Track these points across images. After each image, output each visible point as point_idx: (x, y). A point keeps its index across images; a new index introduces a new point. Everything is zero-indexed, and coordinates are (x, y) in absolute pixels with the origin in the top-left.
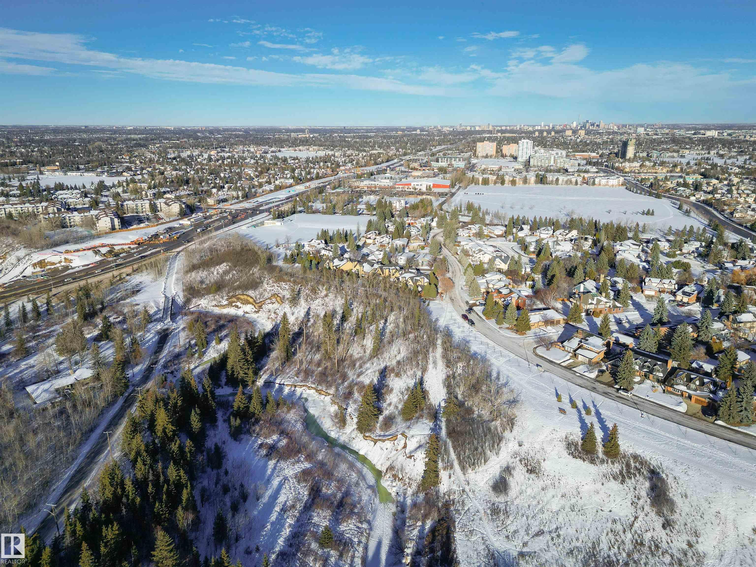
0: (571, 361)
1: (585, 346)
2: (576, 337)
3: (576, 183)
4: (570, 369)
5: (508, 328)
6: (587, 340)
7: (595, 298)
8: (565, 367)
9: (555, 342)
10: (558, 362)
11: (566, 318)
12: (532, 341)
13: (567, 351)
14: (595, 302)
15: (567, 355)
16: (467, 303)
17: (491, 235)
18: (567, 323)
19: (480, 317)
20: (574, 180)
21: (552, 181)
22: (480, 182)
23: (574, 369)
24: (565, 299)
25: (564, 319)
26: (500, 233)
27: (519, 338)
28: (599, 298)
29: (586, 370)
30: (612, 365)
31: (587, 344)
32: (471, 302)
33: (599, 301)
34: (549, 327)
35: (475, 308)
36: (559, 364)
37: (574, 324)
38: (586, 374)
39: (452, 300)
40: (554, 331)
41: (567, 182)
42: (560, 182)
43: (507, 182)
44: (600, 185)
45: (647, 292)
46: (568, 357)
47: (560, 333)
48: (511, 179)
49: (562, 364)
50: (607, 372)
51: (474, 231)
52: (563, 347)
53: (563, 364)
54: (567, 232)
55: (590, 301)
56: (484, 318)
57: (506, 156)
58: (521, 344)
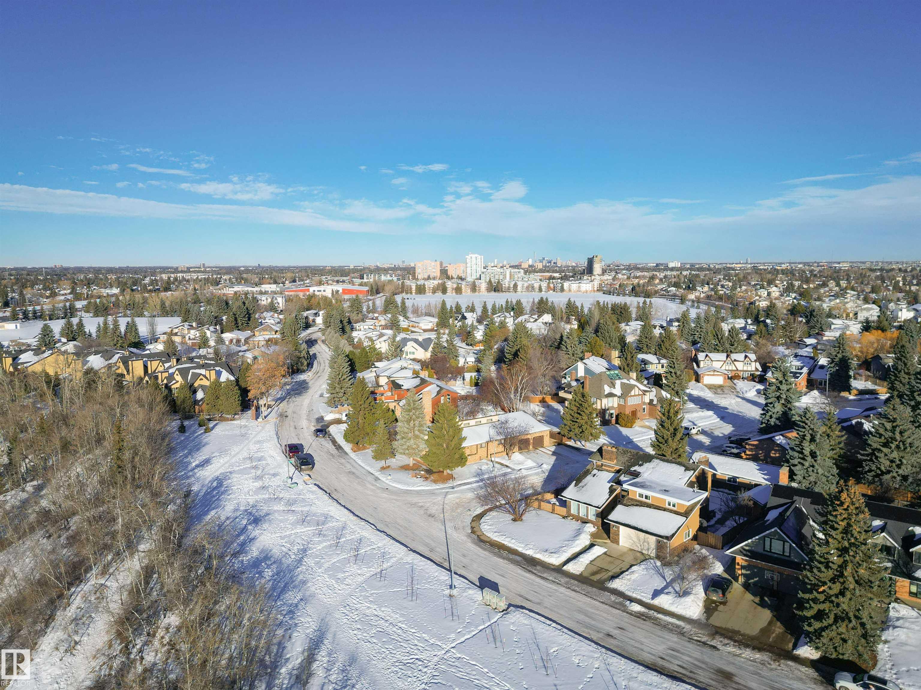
0: (598, 551)
1: (635, 492)
2: (600, 468)
3: (540, 290)
4: (601, 586)
5: (405, 468)
6: (636, 475)
7: (618, 383)
8: (581, 579)
9: (536, 493)
10: (555, 560)
11: (556, 430)
12: (470, 495)
13: (577, 518)
14: (618, 391)
15: (578, 533)
16: (320, 419)
17: (413, 329)
18: (560, 444)
19: (339, 448)
20: (536, 285)
21: (509, 288)
22: (414, 291)
23: (616, 584)
24: (548, 399)
25: (552, 435)
26: (429, 326)
27: (432, 493)
28: (625, 381)
29: (659, 584)
30: (751, 554)
31: (642, 486)
32: (329, 417)
33: (627, 389)
34: (517, 455)
35: (333, 429)
36: (558, 570)
37: (578, 445)
38: (663, 601)
39: (283, 416)
40: (530, 463)
41: (527, 287)
42: (519, 288)
43: (449, 290)
44: (570, 290)
45: (707, 380)
46: (584, 540)
47: (547, 467)
48: (455, 286)
49: (571, 568)
50: (737, 587)
51: (383, 323)
52: (564, 504)
53: (574, 568)
54: (536, 317)
55: (607, 389)
56: (347, 447)
57: (452, 278)
58: (433, 510)
